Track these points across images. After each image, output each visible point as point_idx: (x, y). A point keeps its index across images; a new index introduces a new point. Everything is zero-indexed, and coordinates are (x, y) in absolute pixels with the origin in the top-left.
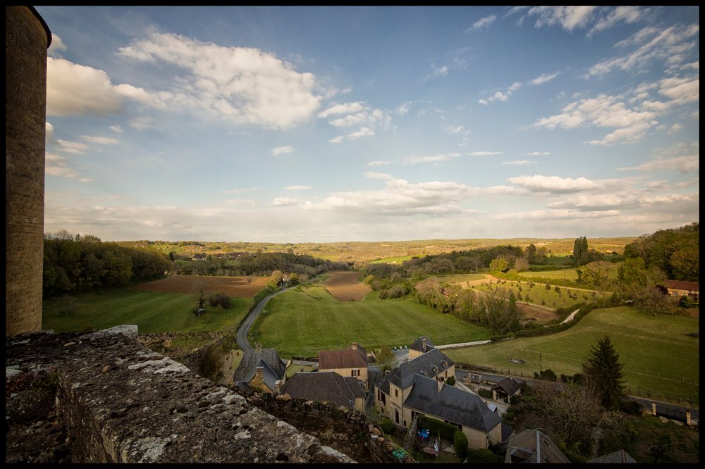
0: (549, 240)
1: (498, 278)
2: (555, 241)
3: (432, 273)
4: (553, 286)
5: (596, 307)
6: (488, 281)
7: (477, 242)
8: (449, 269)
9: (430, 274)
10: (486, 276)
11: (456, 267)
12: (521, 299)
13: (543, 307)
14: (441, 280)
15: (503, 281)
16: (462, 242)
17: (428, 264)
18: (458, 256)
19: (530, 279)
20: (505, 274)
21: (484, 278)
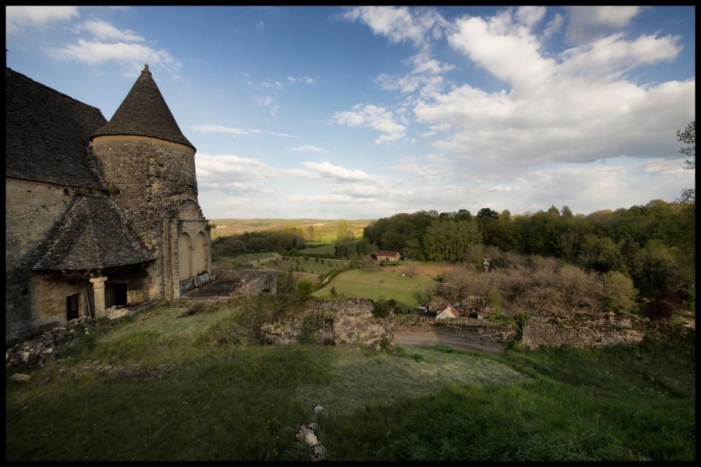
0: (326, 221)
1: (283, 255)
2: (330, 221)
3: (225, 254)
4: (320, 259)
5: (341, 271)
6: (274, 259)
7: (268, 222)
8: (242, 250)
9: (223, 256)
10: (273, 254)
11: (248, 247)
12: (298, 271)
13: (312, 275)
14: (233, 260)
15: (286, 257)
16: (254, 222)
17: (220, 245)
18: (250, 237)
19: (306, 255)
20: (289, 252)
21: (272, 256)
